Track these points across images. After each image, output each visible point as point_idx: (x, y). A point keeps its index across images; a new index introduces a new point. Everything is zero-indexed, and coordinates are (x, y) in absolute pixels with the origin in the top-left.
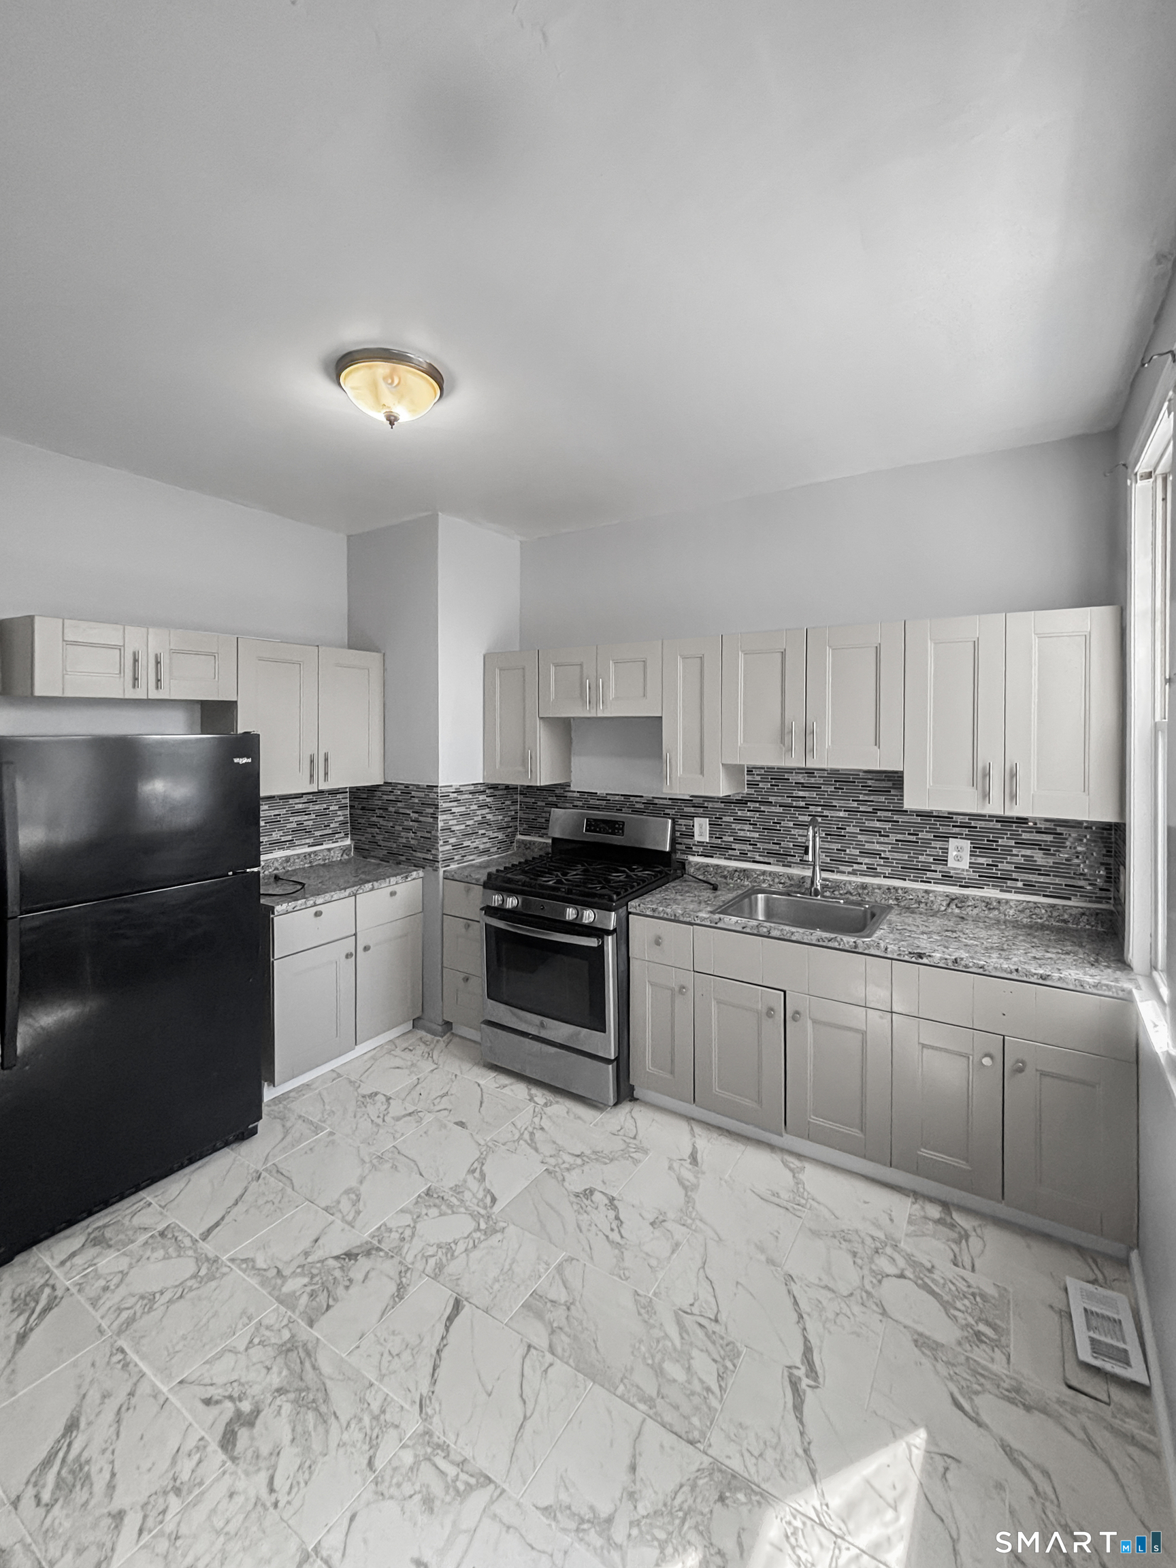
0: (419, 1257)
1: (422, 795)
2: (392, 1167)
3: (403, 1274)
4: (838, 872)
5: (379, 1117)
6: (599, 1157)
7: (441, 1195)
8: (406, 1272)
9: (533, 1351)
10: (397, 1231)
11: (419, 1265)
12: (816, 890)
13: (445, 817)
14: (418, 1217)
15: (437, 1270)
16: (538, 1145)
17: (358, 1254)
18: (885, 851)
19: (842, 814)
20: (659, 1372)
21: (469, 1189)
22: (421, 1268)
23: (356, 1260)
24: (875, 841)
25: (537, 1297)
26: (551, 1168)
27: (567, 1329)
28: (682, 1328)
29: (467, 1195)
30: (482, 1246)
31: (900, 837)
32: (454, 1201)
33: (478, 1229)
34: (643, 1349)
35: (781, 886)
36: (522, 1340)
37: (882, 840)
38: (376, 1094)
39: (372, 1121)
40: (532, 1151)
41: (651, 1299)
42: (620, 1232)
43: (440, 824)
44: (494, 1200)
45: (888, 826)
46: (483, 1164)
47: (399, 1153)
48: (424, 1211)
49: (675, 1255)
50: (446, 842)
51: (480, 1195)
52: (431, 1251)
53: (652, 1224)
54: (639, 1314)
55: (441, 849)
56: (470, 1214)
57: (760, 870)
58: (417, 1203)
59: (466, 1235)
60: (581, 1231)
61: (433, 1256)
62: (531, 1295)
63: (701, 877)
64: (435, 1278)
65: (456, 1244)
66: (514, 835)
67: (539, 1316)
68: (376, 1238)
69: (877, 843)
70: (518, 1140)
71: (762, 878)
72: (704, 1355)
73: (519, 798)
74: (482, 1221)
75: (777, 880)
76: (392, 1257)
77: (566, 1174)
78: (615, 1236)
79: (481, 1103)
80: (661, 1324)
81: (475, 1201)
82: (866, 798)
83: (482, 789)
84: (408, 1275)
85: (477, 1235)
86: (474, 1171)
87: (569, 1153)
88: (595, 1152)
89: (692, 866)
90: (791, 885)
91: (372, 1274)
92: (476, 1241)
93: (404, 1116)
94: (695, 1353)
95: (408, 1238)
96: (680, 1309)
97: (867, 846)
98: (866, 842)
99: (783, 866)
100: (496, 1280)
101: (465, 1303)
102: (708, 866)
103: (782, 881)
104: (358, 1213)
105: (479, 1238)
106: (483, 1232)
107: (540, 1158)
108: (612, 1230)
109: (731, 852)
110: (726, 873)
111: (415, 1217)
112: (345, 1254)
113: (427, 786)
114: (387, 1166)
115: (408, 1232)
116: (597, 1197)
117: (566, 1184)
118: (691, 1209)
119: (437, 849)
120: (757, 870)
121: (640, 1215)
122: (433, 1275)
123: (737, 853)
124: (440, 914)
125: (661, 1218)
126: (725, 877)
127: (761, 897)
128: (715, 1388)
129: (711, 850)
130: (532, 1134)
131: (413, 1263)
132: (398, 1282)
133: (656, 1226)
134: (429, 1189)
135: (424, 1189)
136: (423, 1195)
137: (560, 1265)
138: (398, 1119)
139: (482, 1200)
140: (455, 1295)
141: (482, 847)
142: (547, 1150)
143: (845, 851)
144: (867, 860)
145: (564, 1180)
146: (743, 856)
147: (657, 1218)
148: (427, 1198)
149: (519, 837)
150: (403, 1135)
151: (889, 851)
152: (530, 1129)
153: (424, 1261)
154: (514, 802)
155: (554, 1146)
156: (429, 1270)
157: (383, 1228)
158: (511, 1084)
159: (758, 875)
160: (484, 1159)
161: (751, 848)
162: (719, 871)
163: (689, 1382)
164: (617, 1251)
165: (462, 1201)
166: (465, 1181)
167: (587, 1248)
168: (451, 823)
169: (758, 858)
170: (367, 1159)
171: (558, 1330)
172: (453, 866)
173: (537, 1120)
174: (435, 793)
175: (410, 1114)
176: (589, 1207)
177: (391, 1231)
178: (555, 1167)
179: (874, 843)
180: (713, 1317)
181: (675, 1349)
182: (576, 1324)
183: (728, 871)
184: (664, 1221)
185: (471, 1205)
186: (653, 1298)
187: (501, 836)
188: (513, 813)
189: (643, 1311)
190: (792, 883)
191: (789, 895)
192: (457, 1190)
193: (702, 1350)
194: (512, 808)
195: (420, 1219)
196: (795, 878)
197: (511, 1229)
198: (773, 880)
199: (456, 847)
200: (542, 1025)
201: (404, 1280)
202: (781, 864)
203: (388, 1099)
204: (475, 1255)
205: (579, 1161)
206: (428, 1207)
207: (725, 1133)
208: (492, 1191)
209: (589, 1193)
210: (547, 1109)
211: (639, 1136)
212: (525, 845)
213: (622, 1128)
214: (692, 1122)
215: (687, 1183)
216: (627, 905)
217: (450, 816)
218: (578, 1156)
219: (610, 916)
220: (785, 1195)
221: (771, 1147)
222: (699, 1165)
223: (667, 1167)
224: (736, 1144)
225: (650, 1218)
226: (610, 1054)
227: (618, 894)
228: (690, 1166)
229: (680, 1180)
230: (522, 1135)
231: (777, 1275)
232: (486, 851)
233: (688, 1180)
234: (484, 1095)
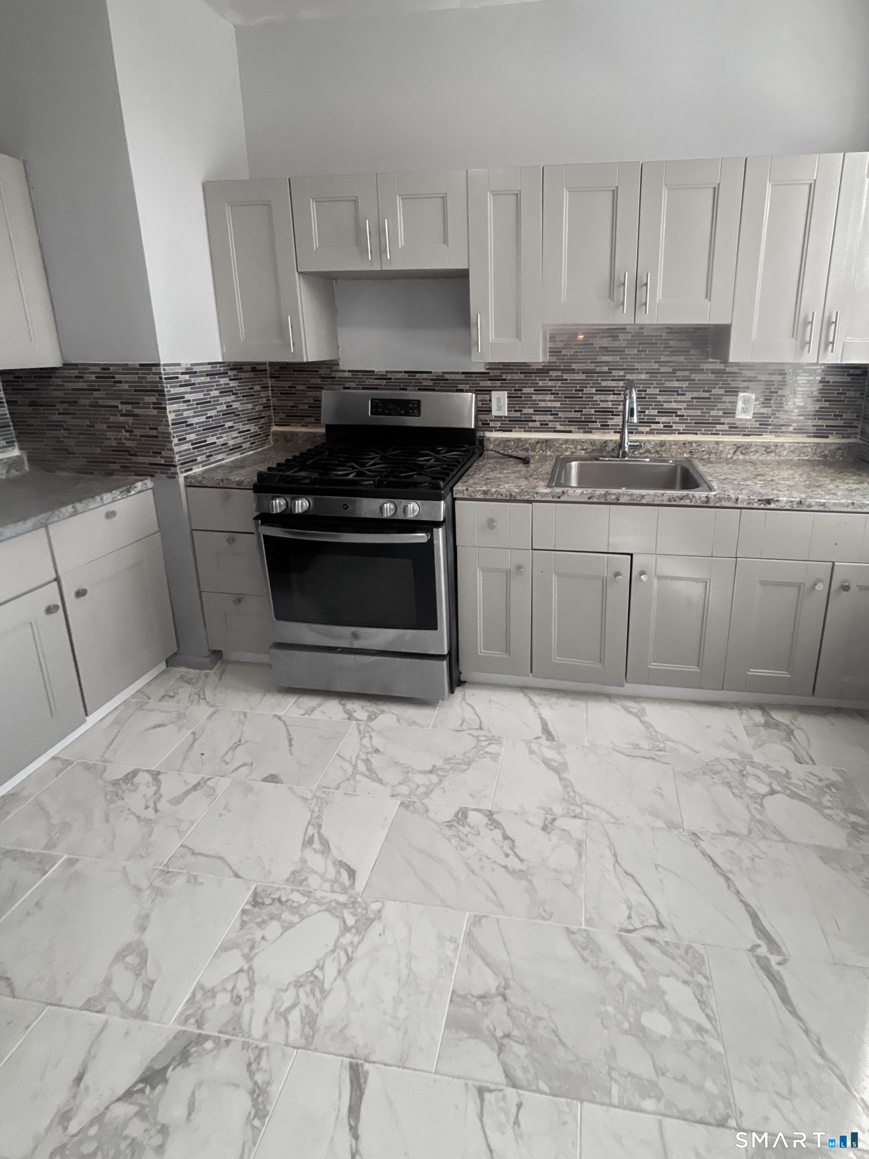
0: (271, 1020)
1: (135, 378)
2: (189, 881)
3: (254, 1066)
4: (636, 433)
5: (147, 807)
6: (454, 765)
7: (276, 896)
8: (258, 1058)
9: (487, 1096)
10: (225, 989)
11: (277, 1037)
12: (624, 452)
13: (176, 407)
14: (252, 948)
15: (307, 1029)
16: (380, 776)
17: (165, 1069)
18: (680, 409)
19: (643, 376)
20: (641, 1034)
21: (313, 871)
22: (282, 1040)
23: (166, 1081)
24: (673, 400)
25: (460, 1000)
26: (407, 800)
27: (515, 1032)
28: (636, 956)
29: (314, 882)
30: (359, 954)
31: (695, 394)
32: (297, 897)
33: (346, 929)
34: (610, 1009)
35: (583, 452)
36: (466, 1084)
37: (679, 398)
38: (135, 773)
39: (138, 817)
40: (376, 785)
41: (586, 931)
42: (516, 855)
43: (171, 417)
44: (352, 873)
45: (685, 384)
46: (320, 826)
47: (193, 853)
48: (258, 934)
49: (584, 859)
50: (182, 440)
51: (331, 873)
52: (288, 998)
53: (544, 829)
54: (585, 960)
55: (176, 449)
56: (326, 910)
57: (563, 440)
58: (243, 924)
59: (331, 947)
60: (473, 872)
61: (294, 1006)
62: (451, 1001)
63: (502, 452)
64: (308, 1044)
65: (322, 968)
66: (268, 425)
67: (474, 1031)
68: (192, 1021)
69: (675, 402)
70: (354, 775)
71: (564, 446)
72: (672, 979)
73: (270, 382)
74: (346, 914)
75: (579, 447)
76: (228, 1042)
77: (426, 801)
78: (513, 863)
79: (290, 740)
80: (613, 963)
81: (327, 886)
83: (222, 370)
84: (264, 1063)
85: (348, 938)
86: (311, 841)
87: (421, 772)
89: (491, 443)
90: (593, 450)
91: (201, 1095)
92: (350, 950)
93: (187, 793)
94: (663, 982)
95: (245, 994)
96: (621, 930)
97: (666, 405)
98: (663, 402)
99: (584, 432)
100: (397, 1001)
101: (367, 1066)
102: (508, 440)
103: (585, 447)
104: (149, 986)
105: (352, 942)
106: (354, 931)
107: (389, 791)
108: (507, 856)
109: (531, 424)
110: (527, 446)
111: (246, 950)
112: (143, 1079)
113: (141, 365)
114: (180, 881)
115: (243, 983)
116: (473, 817)
117: (431, 814)
118: (572, 793)
119: (173, 450)
120: (559, 439)
121: (527, 823)
122: (302, 1042)
123: (538, 424)
124: (188, 532)
125: (549, 817)
126: (527, 450)
127: (574, 464)
128: (707, 1024)
129: (507, 424)
130: (367, 761)
131: (265, 1037)
132: (250, 1085)
133: (549, 830)
134: (255, 894)
135: (248, 896)
136: (248, 907)
137: (469, 934)
138: (177, 801)
139: (336, 880)
140: (347, 1060)
141: (231, 443)
142: (392, 776)
143: (645, 412)
144: (664, 419)
145: (427, 811)
146: (544, 427)
148: (256, 910)
149: (275, 428)
150: (192, 823)
151: (685, 409)
152: (363, 757)
153: (283, 1022)
154: (265, 388)
155: (399, 768)
156: (294, 1036)
157: (199, 996)
158: (320, 705)
159: (561, 444)
160: (319, 817)
161: (551, 418)
162: (520, 444)
163: (677, 1031)
164: (524, 884)
165: (308, 894)
166: (304, 861)
167: (491, 895)
168: (186, 414)
169: (559, 427)
170: (144, 884)
171: (506, 1041)
172: (197, 470)
173: (366, 741)
174: (154, 374)
175: (195, 788)
176: (469, 836)
177: (213, 994)
178: (409, 796)
179: (671, 402)
180: (656, 922)
181: (642, 990)
182: (523, 1015)
183: (530, 444)
184: (554, 820)
185: (324, 894)
186: (588, 929)
187: (253, 428)
188: (265, 400)
189: (587, 954)
190: (594, 448)
191: (597, 460)
192: (297, 879)
193: (668, 976)
194: (262, 394)
195: (256, 950)
196: (597, 443)
197: (391, 910)
198: (576, 448)
199: (198, 445)
200: (355, 636)
201: (259, 1077)
202: (582, 431)
203: (156, 776)
204: (356, 972)
205: (434, 778)
206: (262, 924)
207: (562, 694)
208: (345, 860)
209: (462, 815)
210: (373, 724)
211: (485, 724)
212: (285, 437)
213: (463, 721)
214: (527, 691)
215: (555, 764)
216: (452, 490)
217: (183, 406)
218: (431, 772)
219: (439, 506)
220: (645, 745)
221: (609, 697)
222: (556, 739)
223: (528, 753)
224: (576, 703)
225: (539, 822)
226: (443, 649)
227: (443, 480)
228: (548, 743)
229: (547, 763)
230: (355, 766)
231: (684, 840)
232: (237, 448)
233: (554, 760)
234: (290, 729)
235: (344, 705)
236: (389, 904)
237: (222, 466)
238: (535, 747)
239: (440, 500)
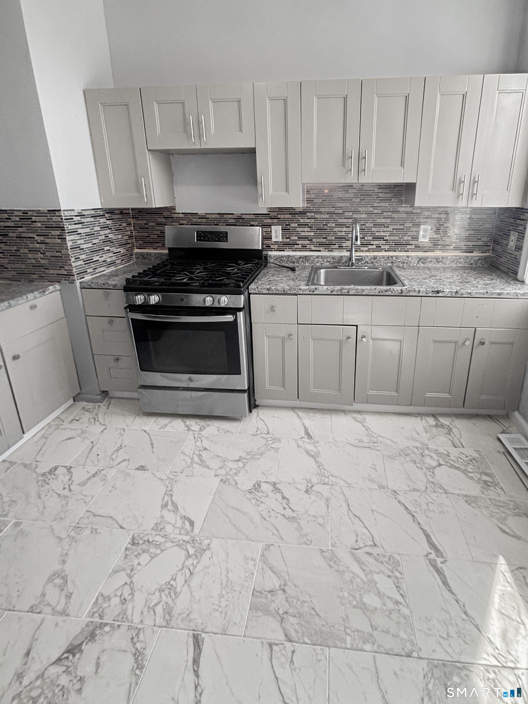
0: (145, 612)
1: (45, 219)
2: (92, 532)
3: (135, 640)
4: (359, 251)
5: (64, 489)
6: (253, 455)
7: (146, 539)
8: (138, 635)
9: (275, 648)
10: (116, 595)
11: (149, 621)
12: (352, 263)
13: (72, 237)
14: (132, 570)
15: (167, 616)
16: (208, 464)
17: (81, 644)
18: (386, 236)
19: (363, 216)
20: (364, 608)
21: (168, 523)
22: (152, 623)
23: (81, 651)
24: (381, 230)
25: (258, 594)
26: (224, 478)
27: (291, 611)
28: (360, 563)
29: (169, 529)
30: (197, 570)
31: (395, 227)
32: (159, 539)
33: (189, 556)
34: (346, 595)
35: (328, 263)
36: (262, 643)
37: (385, 229)
38: (56, 468)
39: (59, 495)
40: (205, 470)
42: (290, 508)
43: (69, 244)
44: (192, 523)
45: (389, 221)
46: (172, 496)
47: (94, 515)
48: (136, 562)
49: (330, 508)
50: (77, 258)
51: (179, 523)
52: (155, 599)
53: (307, 492)
54: (331, 567)
55: (74, 265)
56: (177, 545)
57: (316, 256)
58: (126, 556)
59: (181, 568)
60: (265, 519)
61: (158, 603)
62: (253, 595)
63: (279, 264)
64: (167, 625)
65: (175, 580)
66: (132, 248)
67: (267, 612)
68: (97, 615)
69: (383, 231)
70: (192, 464)
71: (316, 260)
72: (381, 575)
73: (132, 221)
74: (189, 547)
75: (325, 260)
76: (119, 626)
77: (236, 478)
78: (288, 513)
79: (152, 445)
80: (347, 567)
81: (177, 531)
82: (378, 205)
83: (101, 213)
84: (141, 637)
85: (191, 561)
86: (166, 505)
88: (248, 453)
89: (272, 258)
90: (334, 262)
91: (103, 658)
92: (191, 568)
93: (89, 479)
94: (376, 577)
95: (128, 598)
96: (352, 549)
97: (377, 234)
98: (376, 232)
99: (329, 251)
100: (221, 596)
101: (203, 635)
102: (282, 257)
103: (329, 260)
104: (69, 596)
105: (193, 564)
106: (194, 557)
107: (213, 473)
108: (285, 508)
109: (296, 246)
110: (294, 260)
111: (129, 572)
112: (68, 651)
113: (48, 211)
114: (87, 532)
115: (127, 592)
116: (264, 486)
117: (239, 486)
118: (323, 470)
119: (71, 265)
120: (313, 256)
121: (296, 488)
122: (164, 624)
123: (300, 246)
124: (84, 317)
125: (309, 485)
126: (294, 262)
127: (322, 271)
128: (400, 599)
129: (282, 246)
130: (200, 456)
131: (142, 622)
132: (134, 651)
133: (309, 493)
134: (133, 538)
135: (129, 539)
136: (129, 546)
137: (263, 555)
138: (83, 484)
139: (182, 528)
140: (191, 633)
141: (109, 260)
142: (215, 464)
143: (364, 238)
144: (376, 242)
145: (236, 483)
146: (304, 248)
147: (307, 486)
148: (134, 547)
149: (137, 250)
150: (93, 497)
151: (389, 236)
152: (197, 452)
153: (152, 613)
154: (129, 224)
155: (219, 459)
156: (159, 621)
157: (100, 600)
158: (170, 423)
159: (314, 259)
160: (171, 490)
161: (308, 242)
162: (290, 259)
163: (384, 604)
164: (295, 525)
165: (165, 536)
166: (163, 517)
167: (276, 532)
168: (79, 242)
169: (313, 248)
170: (64, 535)
171: (285, 616)
172: (88, 278)
173: (199, 443)
174: (57, 216)
175: (94, 476)
176: (262, 497)
177: (109, 598)
178: (226, 475)
179: (380, 232)
180: (372, 544)
181: (364, 582)
182: (295, 601)
183: (296, 259)
184: (312, 486)
185: (175, 536)
186: (333, 549)
187: (122, 250)
188: (129, 233)
189: (331, 563)
190: (335, 260)
191: (336, 268)
192: (158, 528)
193: (379, 573)
194: (128, 229)
195: (135, 571)
196: (336, 258)
197: (215, 544)
198: (324, 261)
199: (88, 262)
200: (190, 380)
201: (138, 646)
202: (327, 250)
203: (69, 469)
204: (195, 582)
205: (240, 464)
206: (138, 556)
207: (316, 411)
208: (188, 516)
209: (257, 486)
210: (203, 433)
211: (271, 431)
212: (143, 256)
213: (258, 429)
214: (295, 409)
215: (313, 453)
216: (248, 288)
217: (77, 237)
218: (238, 461)
219: (240, 298)
220: (365, 440)
221: (344, 412)
222: (313, 438)
223: (296, 447)
224: (325, 416)
225: (304, 488)
226: (245, 387)
227: (243, 282)
228: (308, 441)
229: (307, 452)
230: (192, 459)
231: (388, 494)
232: (113, 263)
233: (312, 451)
234: (152, 438)
235: (185, 422)
236: (215, 541)
237: (104, 275)
238: (300, 443)
239: (241, 294)
